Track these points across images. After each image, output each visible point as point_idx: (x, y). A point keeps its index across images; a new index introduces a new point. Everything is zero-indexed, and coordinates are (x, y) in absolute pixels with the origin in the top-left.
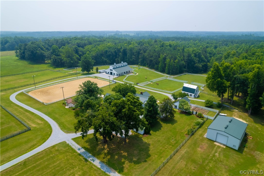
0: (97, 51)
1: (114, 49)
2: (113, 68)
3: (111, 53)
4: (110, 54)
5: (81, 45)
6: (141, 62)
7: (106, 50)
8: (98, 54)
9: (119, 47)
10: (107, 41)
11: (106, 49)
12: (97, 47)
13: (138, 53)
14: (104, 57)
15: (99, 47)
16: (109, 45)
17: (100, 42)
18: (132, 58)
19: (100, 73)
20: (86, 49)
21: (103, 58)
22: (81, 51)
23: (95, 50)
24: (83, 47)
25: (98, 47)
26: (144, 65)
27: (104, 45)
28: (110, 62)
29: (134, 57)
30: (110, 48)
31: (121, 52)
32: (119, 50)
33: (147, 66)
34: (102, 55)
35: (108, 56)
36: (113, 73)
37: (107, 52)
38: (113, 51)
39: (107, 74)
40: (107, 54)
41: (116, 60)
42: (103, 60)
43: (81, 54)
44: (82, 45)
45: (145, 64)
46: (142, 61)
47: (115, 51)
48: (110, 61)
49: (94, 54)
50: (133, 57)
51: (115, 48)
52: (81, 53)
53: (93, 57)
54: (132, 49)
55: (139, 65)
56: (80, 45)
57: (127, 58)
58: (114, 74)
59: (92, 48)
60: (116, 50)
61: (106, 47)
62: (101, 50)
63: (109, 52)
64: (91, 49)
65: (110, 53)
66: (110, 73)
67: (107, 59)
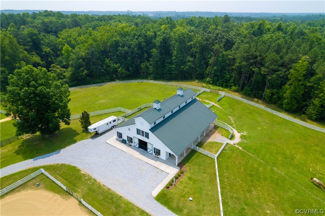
0: (91, 45)
1: (136, 37)
2: (153, 125)
3: (129, 47)
4: (126, 53)
5: (52, 28)
6: (215, 76)
7: (115, 41)
8: (93, 53)
9: (150, 33)
10: (116, 19)
11: (115, 39)
12: (90, 32)
13: (205, 49)
14: (111, 60)
15: (97, 32)
16: (123, 28)
17: (101, 21)
18: (185, 62)
19: (97, 135)
20: (63, 39)
21: (107, 61)
22: (48, 45)
23: (87, 42)
24: (56, 33)
25: (94, 33)
26: (224, 85)
27: (108, 28)
28: (127, 73)
29: (191, 59)
30: (126, 35)
31: (155, 46)
32: (149, 42)
33: (233, 88)
34: (104, 53)
35: (122, 58)
36: (149, 146)
37: (119, 46)
38: (134, 42)
39: (124, 142)
40: (118, 50)
41: (142, 68)
42: (108, 66)
43: (50, 52)
44: (54, 28)
45: (227, 81)
46: (218, 74)
47: (138, 44)
48: (128, 70)
49: (82, 51)
50: (189, 61)
51: (140, 36)
52: (48, 50)
53: (81, 60)
54: (184, 38)
55: (209, 83)
56: (49, 29)
57: (171, 63)
58: (158, 152)
59: (79, 35)
60: (141, 39)
61: (116, 34)
62: (101, 40)
63: (123, 46)
64: (75, 39)
65: (126, 48)
66: (136, 142)
67: (118, 65)
